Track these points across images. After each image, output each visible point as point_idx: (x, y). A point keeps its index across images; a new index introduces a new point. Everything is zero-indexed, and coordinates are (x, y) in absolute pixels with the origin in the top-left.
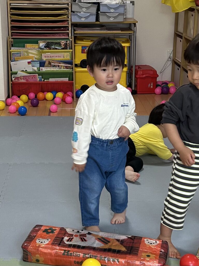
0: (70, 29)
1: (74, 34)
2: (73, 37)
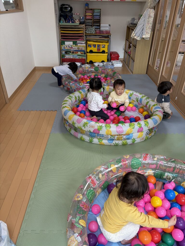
0: (84, 37)
1: (86, 39)
2: (86, 40)
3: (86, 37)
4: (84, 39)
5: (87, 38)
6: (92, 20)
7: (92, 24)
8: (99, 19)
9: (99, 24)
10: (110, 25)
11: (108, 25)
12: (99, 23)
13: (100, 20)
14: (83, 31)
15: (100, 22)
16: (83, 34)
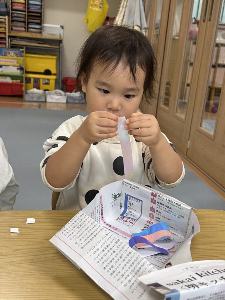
0: (7, 40)
2: (10, 46)
3: (11, 41)
4: (7, 45)
5: (12, 43)
6: (25, 11)
7: (25, 20)
8: (39, 11)
9: (39, 21)
10: (62, 27)
11: (59, 26)
12: (40, 19)
13: (41, 13)
14: (5, 28)
15: (40, 17)
16: (5, 33)
